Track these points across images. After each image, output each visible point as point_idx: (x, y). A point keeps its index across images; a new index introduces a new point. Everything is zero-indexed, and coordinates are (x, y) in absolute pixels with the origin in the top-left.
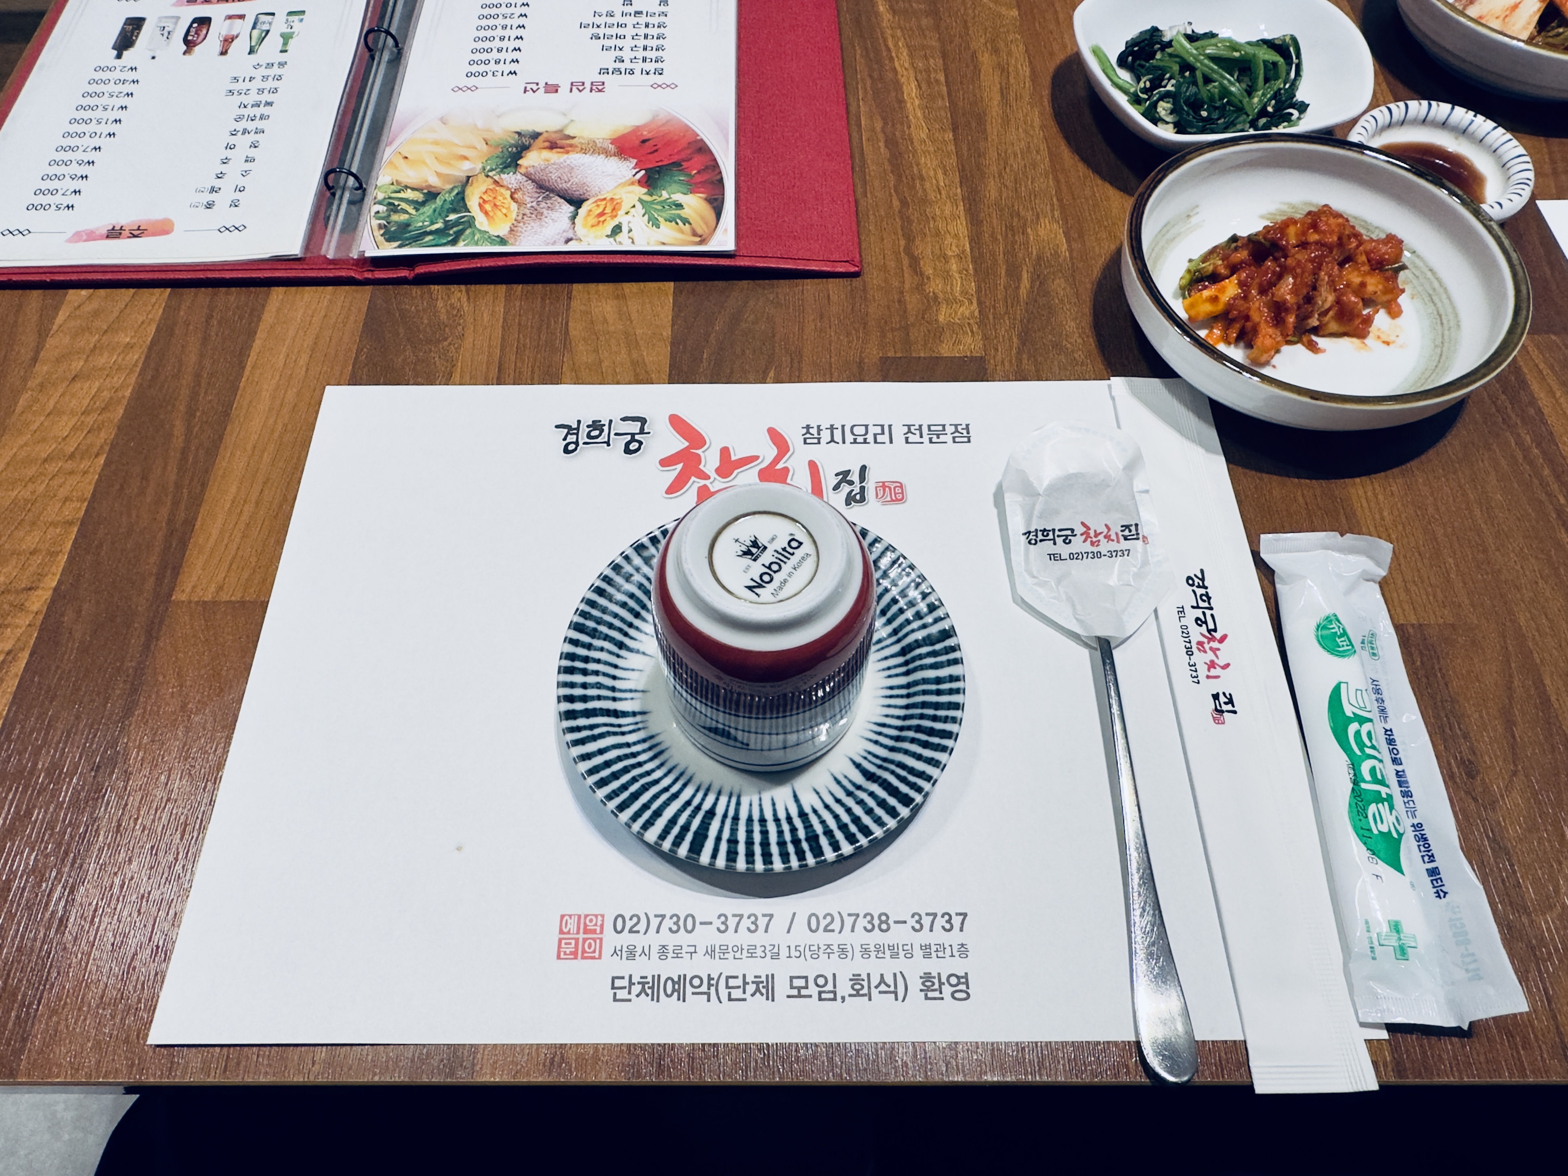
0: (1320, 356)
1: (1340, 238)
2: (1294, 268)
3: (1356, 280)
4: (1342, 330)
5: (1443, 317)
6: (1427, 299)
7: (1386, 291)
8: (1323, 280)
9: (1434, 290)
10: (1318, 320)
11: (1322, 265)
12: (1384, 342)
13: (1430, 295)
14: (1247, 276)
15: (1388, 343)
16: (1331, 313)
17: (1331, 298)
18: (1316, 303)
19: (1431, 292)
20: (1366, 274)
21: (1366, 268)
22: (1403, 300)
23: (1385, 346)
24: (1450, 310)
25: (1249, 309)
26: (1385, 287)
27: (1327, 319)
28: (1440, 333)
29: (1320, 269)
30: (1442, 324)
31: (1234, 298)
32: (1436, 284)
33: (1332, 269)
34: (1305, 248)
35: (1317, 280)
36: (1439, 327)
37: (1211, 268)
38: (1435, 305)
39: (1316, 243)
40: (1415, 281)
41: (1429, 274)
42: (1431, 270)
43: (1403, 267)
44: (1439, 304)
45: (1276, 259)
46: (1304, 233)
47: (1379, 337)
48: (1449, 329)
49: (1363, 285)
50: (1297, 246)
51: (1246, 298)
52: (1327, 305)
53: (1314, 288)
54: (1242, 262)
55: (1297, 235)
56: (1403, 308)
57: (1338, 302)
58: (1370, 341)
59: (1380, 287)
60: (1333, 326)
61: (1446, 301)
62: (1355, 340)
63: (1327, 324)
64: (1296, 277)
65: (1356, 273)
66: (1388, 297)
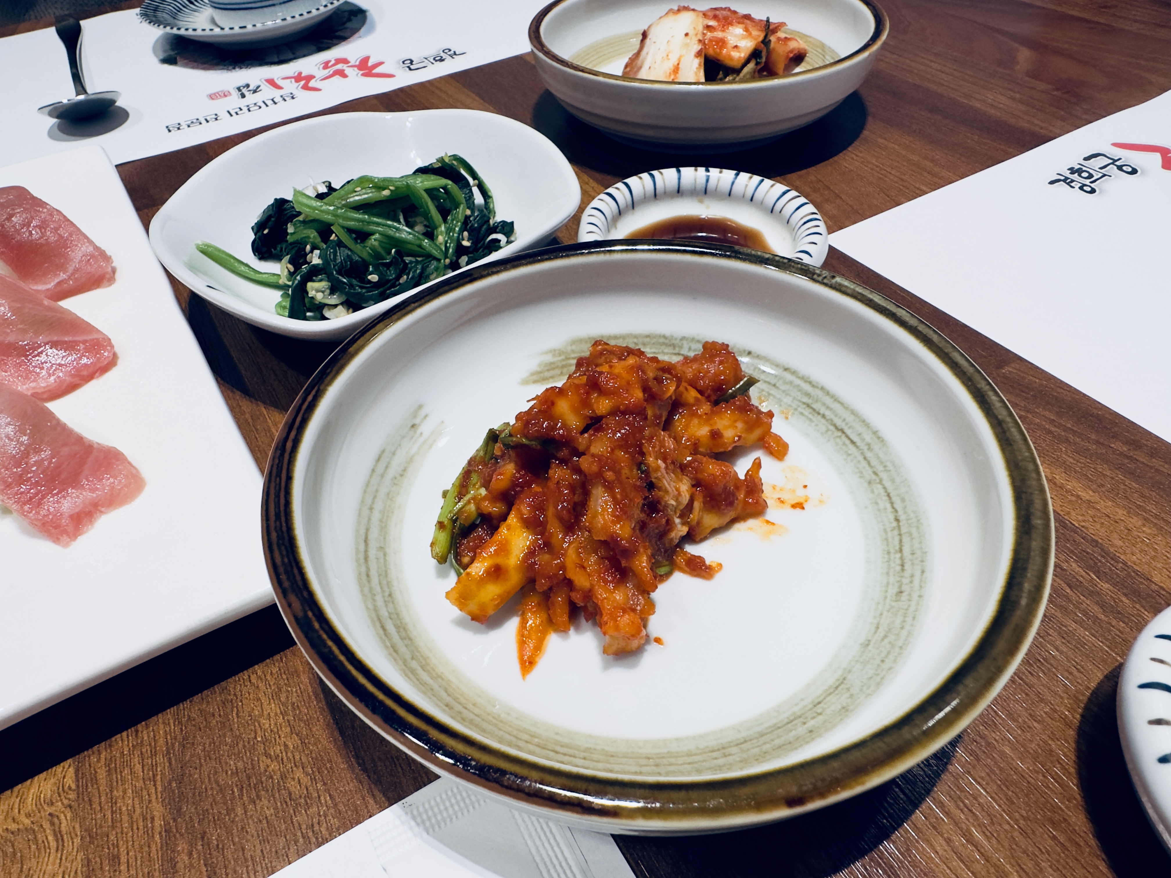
0: (719, 577)
1: (646, 389)
2: (599, 475)
3: (703, 431)
4: (727, 519)
5: (849, 432)
6: (807, 412)
7: (751, 426)
8: (658, 468)
9: (808, 395)
10: (683, 524)
11: (641, 446)
12: (794, 506)
13: (808, 406)
14: (534, 507)
15: (799, 506)
16: (697, 505)
17: (685, 487)
18: (666, 506)
19: (805, 399)
20: (708, 418)
21: (705, 408)
22: (778, 427)
23: (798, 511)
24: (850, 418)
25: (563, 567)
26: (746, 422)
27: (694, 517)
28: (861, 458)
29: (643, 454)
30: (853, 442)
31: (531, 553)
32: (807, 387)
33: (662, 445)
34: (599, 429)
35: (647, 473)
36: (852, 449)
37: (472, 507)
38: (824, 416)
39: (614, 412)
40: (773, 391)
41: (788, 376)
42: (786, 369)
43: (752, 382)
44: (828, 413)
45: (564, 462)
46: (586, 403)
47: (781, 501)
48: (870, 449)
49: (715, 435)
50: (585, 430)
51: (548, 546)
52: (685, 498)
53: (651, 486)
54: (514, 484)
55: (575, 410)
56: (786, 438)
57: (697, 484)
58: (773, 513)
59: (740, 425)
60: (711, 520)
61: (836, 406)
62: (751, 523)
63: (699, 523)
64: (609, 487)
65: (696, 421)
66: (757, 433)
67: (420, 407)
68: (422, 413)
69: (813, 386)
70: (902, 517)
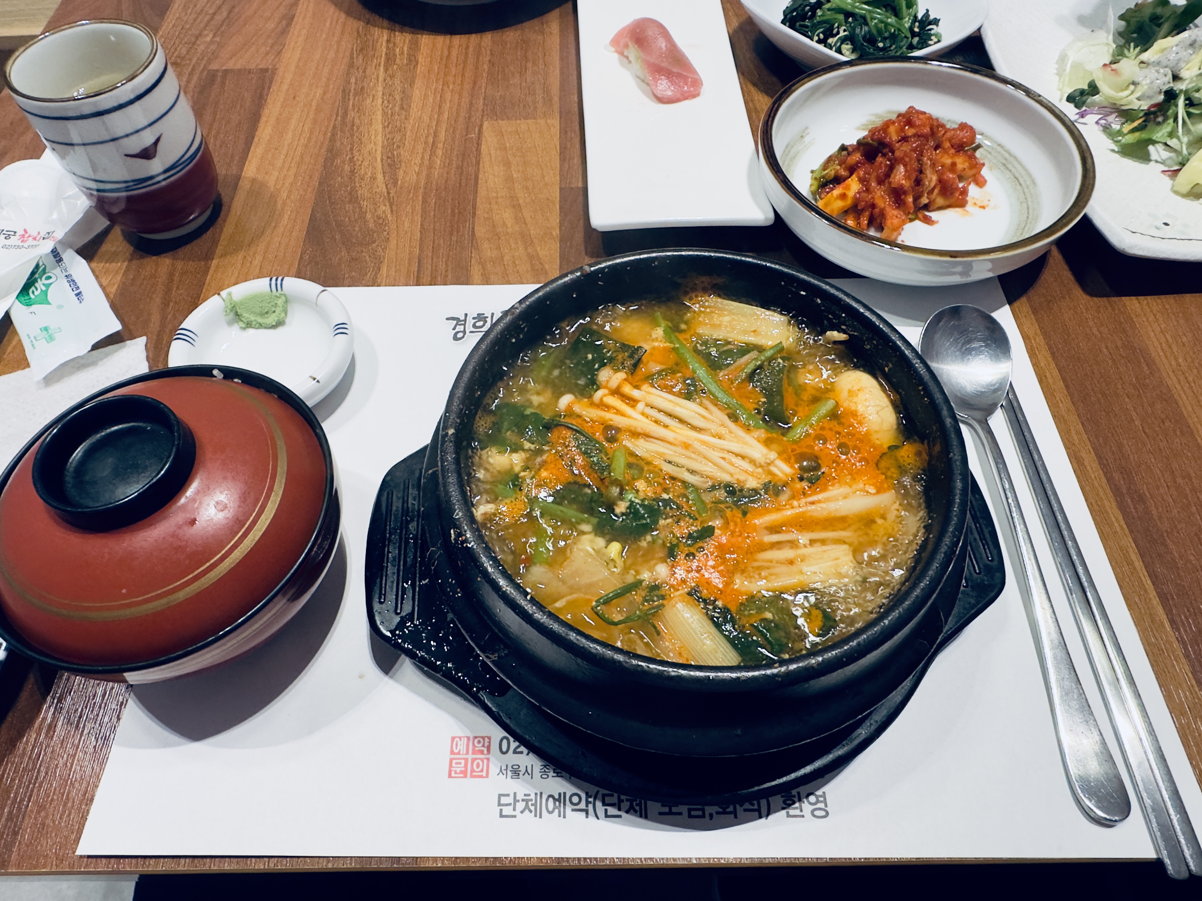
0: (935, 226)
1: (931, 129)
2: (902, 159)
3: (948, 161)
4: (947, 203)
5: (1020, 179)
6: (1003, 168)
7: (971, 167)
8: (926, 165)
9: (1006, 159)
10: (927, 198)
11: (922, 152)
12: (980, 207)
13: (1004, 165)
14: (865, 173)
15: (983, 207)
16: (936, 191)
17: (935, 178)
18: (924, 185)
19: (1004, 161)
20: (953, 156)
21: (952, 151)
22: (985, 172)
23: (982, 210)
24: (1023, 173)
25: (873, 198)
26: (970, 164)
27: (934, 196)
28: (1021, 192)
29: (922, 156)
30: (1020, 184)
31: (859, 193)
32: (1007, 156)
33: (931, 154)
34: (907, 141)
35: (921, 165)
36: (1018, 187)
37: (833, 173)
38: (1010, 171)
39: (914, 135)
40: (989, 156)
41: (999, 149)
42: (999, 145)
43: (979, 146)
44: (1013, 170)
45: (884, 155)
46: (902, 130)
47: (975, 204)
48: (1028, 187)
49: (954, 164)
50: (900, 141)
51: (868, 190)
52: (933, 184)
53: (921, 172)
54: (858, 162)
55: (897, 132)
56: (987, 178)
57: (940, 181)
58: (969, 207)
59: (967, 164)
60: (940, 201)
61: (1018, 166)
62: (958, 210)
63: (934, 200)
64: (905, 166)
65: (946, 156)
66: (974, 171)
67: (807, 128)
68: (807, 131)
69: (1011, 155)
70: (1030, 216)
